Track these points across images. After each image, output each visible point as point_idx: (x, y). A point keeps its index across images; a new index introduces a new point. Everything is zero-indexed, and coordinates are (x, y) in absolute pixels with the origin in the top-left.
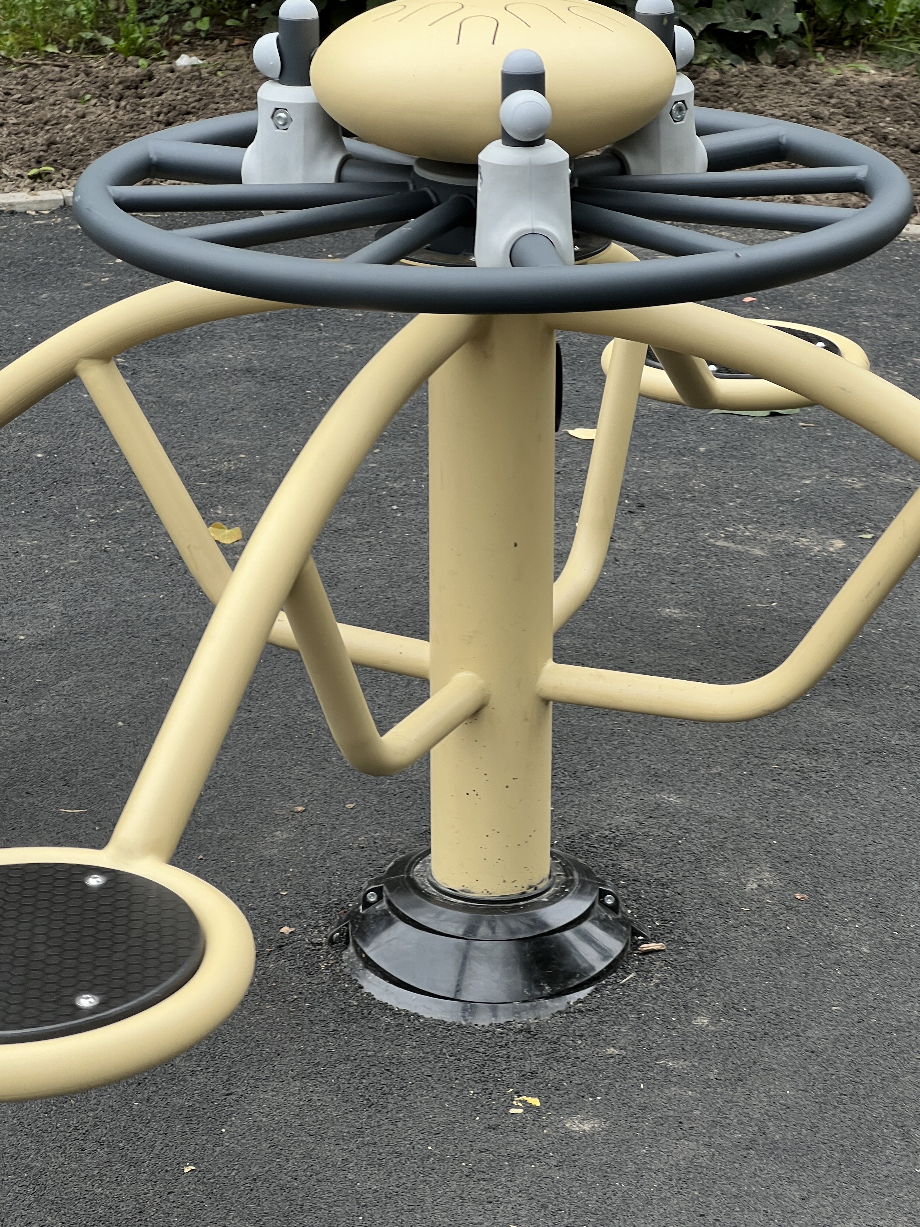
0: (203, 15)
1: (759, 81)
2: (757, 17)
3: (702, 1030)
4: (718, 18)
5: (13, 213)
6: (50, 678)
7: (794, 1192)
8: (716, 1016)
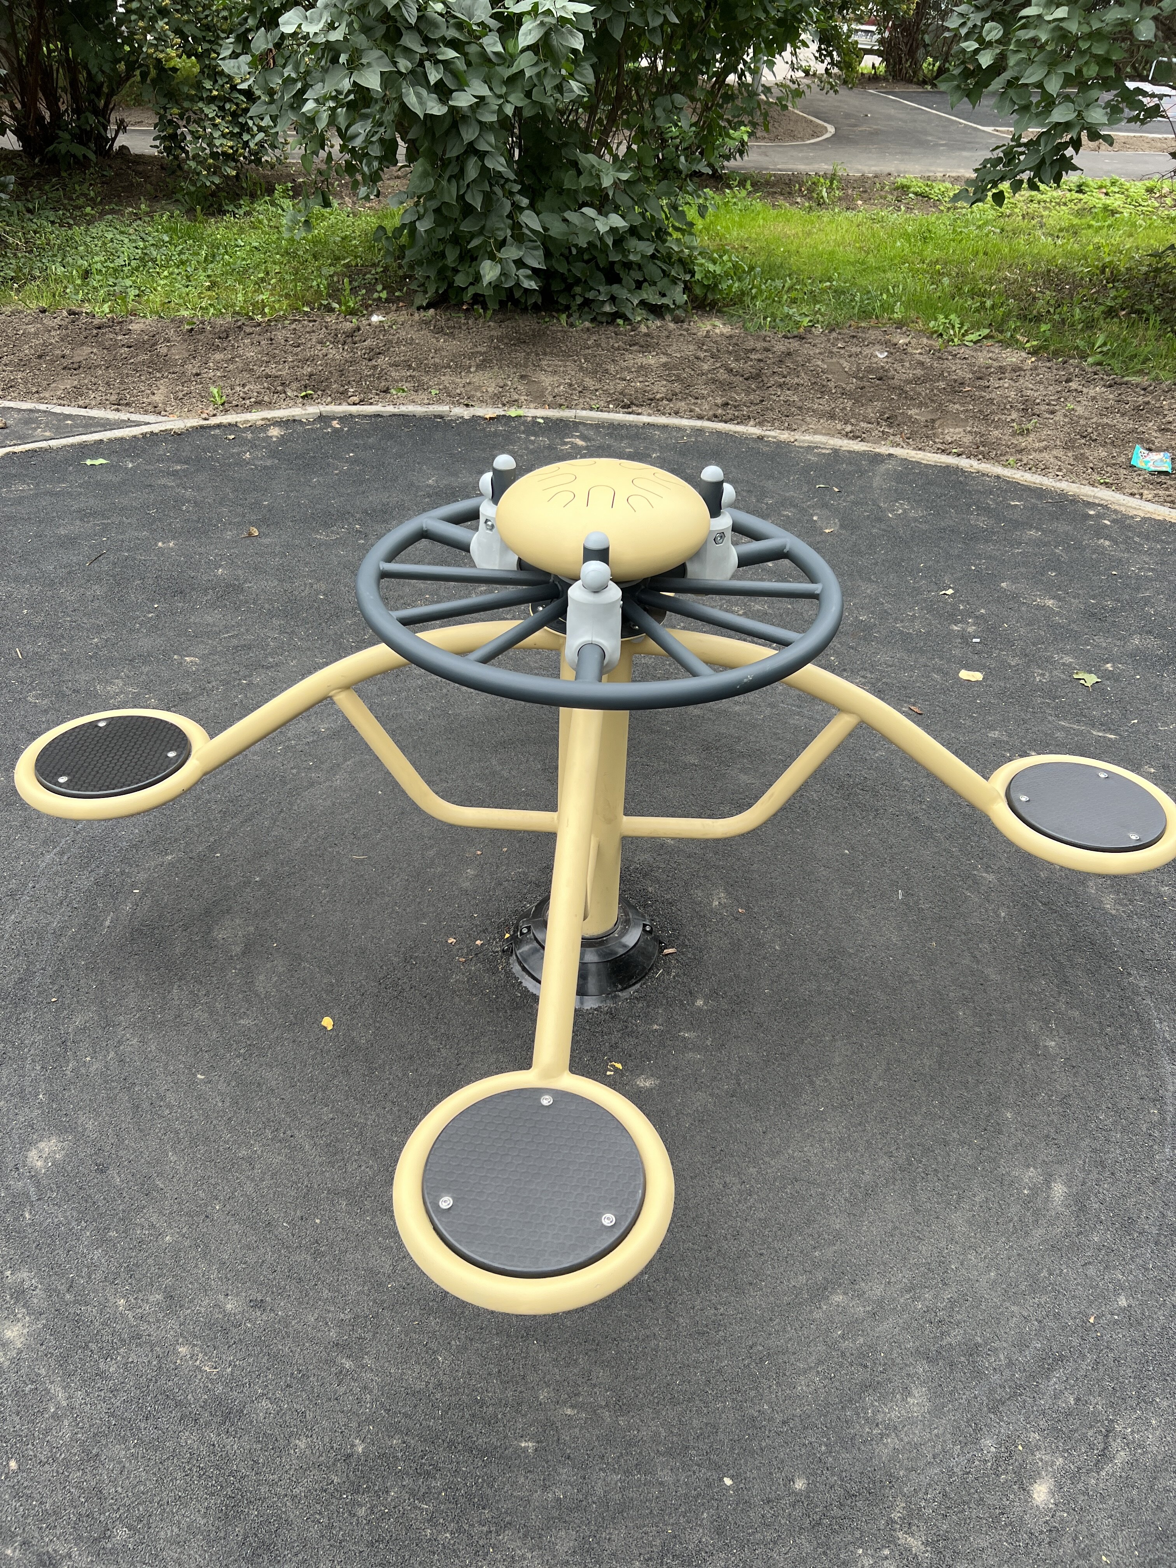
0: (384, 289)
1: (666, 333)
2: (664, 295)
3: (700, 1009)
4: (645, 296)
5: (294, 421)
6: (341, 759)
7: (759, 1127)
8: (707, 998)
